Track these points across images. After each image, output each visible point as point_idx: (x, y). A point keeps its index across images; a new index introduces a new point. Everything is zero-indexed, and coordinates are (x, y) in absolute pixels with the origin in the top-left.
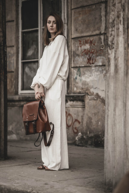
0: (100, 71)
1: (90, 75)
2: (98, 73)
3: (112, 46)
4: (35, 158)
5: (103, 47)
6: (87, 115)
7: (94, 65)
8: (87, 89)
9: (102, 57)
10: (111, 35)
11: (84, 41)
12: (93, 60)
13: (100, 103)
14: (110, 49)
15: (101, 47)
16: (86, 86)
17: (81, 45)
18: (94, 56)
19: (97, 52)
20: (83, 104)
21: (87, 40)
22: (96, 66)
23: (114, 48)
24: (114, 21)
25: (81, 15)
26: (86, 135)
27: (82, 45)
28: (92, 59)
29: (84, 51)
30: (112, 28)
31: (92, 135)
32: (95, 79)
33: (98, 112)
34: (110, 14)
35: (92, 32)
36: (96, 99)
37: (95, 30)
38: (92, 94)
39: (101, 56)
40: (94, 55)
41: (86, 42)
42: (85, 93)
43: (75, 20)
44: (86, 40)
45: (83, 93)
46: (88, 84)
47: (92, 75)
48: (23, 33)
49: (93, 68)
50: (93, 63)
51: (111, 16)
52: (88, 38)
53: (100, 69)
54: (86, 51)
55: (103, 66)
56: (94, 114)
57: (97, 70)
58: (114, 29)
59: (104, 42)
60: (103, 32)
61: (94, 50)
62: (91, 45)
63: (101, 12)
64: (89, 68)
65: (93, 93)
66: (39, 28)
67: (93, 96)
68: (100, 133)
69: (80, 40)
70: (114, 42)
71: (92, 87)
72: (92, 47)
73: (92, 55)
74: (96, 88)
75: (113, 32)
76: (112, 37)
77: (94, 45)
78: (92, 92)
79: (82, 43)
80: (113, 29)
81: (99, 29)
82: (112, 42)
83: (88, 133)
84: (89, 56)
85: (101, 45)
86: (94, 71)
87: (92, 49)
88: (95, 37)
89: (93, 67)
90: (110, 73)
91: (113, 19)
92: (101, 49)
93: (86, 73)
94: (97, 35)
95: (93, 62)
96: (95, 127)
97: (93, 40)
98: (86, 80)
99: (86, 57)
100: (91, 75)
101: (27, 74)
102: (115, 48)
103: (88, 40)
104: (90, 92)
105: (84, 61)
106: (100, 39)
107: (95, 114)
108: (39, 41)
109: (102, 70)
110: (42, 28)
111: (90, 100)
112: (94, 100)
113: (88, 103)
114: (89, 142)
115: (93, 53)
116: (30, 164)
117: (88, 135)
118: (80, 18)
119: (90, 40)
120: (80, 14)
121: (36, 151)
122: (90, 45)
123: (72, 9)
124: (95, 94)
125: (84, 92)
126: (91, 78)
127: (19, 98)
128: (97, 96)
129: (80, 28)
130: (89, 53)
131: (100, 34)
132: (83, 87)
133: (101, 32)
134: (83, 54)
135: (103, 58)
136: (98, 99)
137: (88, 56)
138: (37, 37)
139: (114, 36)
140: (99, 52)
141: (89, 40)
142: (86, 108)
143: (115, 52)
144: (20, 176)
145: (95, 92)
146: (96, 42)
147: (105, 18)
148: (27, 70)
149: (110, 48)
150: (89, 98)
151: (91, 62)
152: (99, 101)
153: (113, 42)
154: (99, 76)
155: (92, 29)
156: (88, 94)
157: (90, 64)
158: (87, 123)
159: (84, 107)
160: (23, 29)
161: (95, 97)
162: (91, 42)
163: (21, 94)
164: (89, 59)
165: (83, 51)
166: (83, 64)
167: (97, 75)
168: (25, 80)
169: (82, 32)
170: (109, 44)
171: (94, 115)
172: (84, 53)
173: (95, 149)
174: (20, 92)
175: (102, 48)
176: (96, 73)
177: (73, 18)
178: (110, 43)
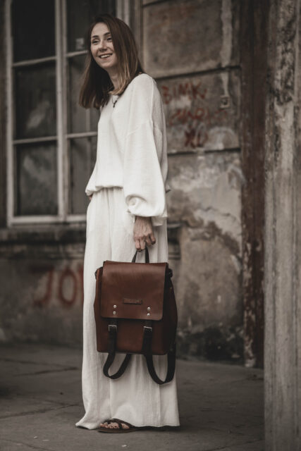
0: (219, 165)
1: (191, 174)
2: (213, 171)
3: (285, 94)
4: (62, 394)
5: (225, 104)
6: (186, 277)
7: (202, 150)
8: (186, 212)
9: (224, 129)
10: (283, 63)
11: (177, 87)
12: (199, 136)
13: (220, 247)
14: (281, 104)
15: (222, 102)
16: (183, 205)
17: (168, 98)
18: (202, 127)
19: (210, 116)
20: (175, 249)
21: (184, 85)
22: (208, 152)
23: (290, 99)
24: (290, 24)
25: (168, 21)
26: (185, 330)
27: (171, 99)
28: (197, 134)
29: (176, 115)
30: (286, 43)
31: (200, 328)
32: (207, 186)
33: (216, 271)
34: (280, 4)
35: (198, 63)
36: (208, 236)
37: (205, 60)
38: (199, 224)
39: (221, 125)
40: (202, 124)
41: (182, 91)
42: (181, 221)
43: (151, 34)
44: (181, 86)
45: (174, 222)
46: (187, 199)
47: (199, 176)
48: (16, 70)
49: (200, 158)
50: (200, 145)
51: (282, 10)
52: (187, 80)
53: (220, 160)
54: (182, 113)
55: (227, 153)
56: (205, 274)
57: (210, 162)
58: (293, 45)
59: (229, 91)
60: (225, 63)
61: (203, 110)
62: (195, 97)
63: (220, 12)
64: (190, 158)
65: (202, 222)
66: (58, 58)
67: (201, 230)
68: (221, 324)
69: (167, 86)
70: (293, 83)
71: (199, 206)
72: (196, 102)
73: (198, 124)
74: (209, 209)
75: (288, 57)
76: (286, 68)
77: (203, 97)
78: (197, 219)
79: (171, 92)
80: (289, 47)
81: (215, 55)
82: (284, 82)
83: (190, 323)
84: (190, 126)
85: (223, 96)
86: (203, 164)
87: (198, 109)
88: (205, 78)
89: (201, 155)
90: (280, 171)
91: (289, 20)
92: (223, 109)
93: (182, 169)
94: (209, 71)
95: (201, 141)
96: (207, 308)
97: (200, 84)
98: (182, 188)
99: (181, 129)
100: (196, 175)
101: (27, 175)
102: (295, 98)
103: (187, 85)
104: (194, 220)
105: (177, 140)
106: (219, 81)
107: (207, 276)
108: (59, 88)
109: (226, 163)
110: (65, 55)
111: (193, 239)
112: (204, 238)
113: (189, 247)
114: (193, 348)
115: (199, 118)
116: (50, 410)
117: (190, 329)
118: (165, 29)
119: (193, 87)
120: (165, 18)
121: (59, 371)
122: (192, 96)
123: (142, 7)
124: (206, 223)
125: (177, 219)
126: (196, 184)
127: (10, 236)
128: (211, 230)
129: (166, 55)
130: (189, 119)
131: (220, 69)
132: (176, 206)
133: (220, 65)
134: (173, 121)
135: (226, 132)
136: (213, 237)
137: (186, 127)
138: (53, 80)
139: (293, 67)
140: (217, 116)
141: (190, 86)
142: (184, 260)
143: (296, 111)
144: (30, 446)
145: (207, 218)
146: (208, 89)
147: (230, 27)
148: (28, 163)
149: (278, 100)
150: (189, 233)
151: (195, 141)
152: (216, 243)
153: (289, 84)
154: (216, 178)
155: (197, 57)
156: (187, 224)
157: (193, 146)
158: (186, 299)
159: (177, 256)
160: (15, 59)
161: (208, 233)
162: (195, 91)
163: (14, 225)
164: (190, 135)
165: (174, 113)
166: (174, 148)
167: (211, 176)
168: (23, 191)
169: (170, 65)
170: (278, 90)
171: (203, 277)
172: (176, 118)
173: (208, 364)
174: (12, 219)
175: (223, 106)
176: (208, 170)
177: (146, 29)
178: (278, 86)
